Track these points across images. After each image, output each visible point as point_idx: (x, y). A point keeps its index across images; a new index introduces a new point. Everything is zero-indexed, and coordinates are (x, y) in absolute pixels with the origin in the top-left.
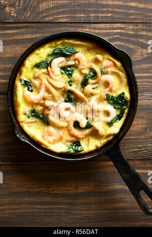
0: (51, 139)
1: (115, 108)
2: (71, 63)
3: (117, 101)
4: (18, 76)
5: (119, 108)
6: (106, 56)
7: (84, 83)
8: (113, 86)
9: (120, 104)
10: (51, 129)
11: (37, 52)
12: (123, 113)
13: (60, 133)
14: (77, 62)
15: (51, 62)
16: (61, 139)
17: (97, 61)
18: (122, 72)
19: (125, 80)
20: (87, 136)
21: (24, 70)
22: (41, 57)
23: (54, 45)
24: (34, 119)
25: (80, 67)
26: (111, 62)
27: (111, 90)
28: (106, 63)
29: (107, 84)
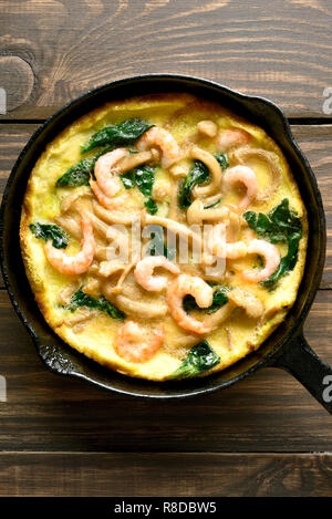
0: (136, 351)
1: (274, 242)
2: (143, 157)
3: (275, 225)
4: (23, 218)
5: (283, 241)
6: (222, 122)
7: (185, 200)
8: (256, 191)
9: (282, 229)
10: (132, 327)
11: (52, 150)
12: (297, 251)
13: (156, 332)
14: (154, 151)
15: (93, 166)
16: (160, 345)
17: (202, 139)
18: (271, 150)
19: (282, 169)
20: (222, 325)
21: (33, 200)
22: (66, 161)
23: (91, 125)
24: (86, 312)
25: (167, 162)
26: (238, 134)
27: (254, 202)
28: (227, 137)
29: (241, 189)
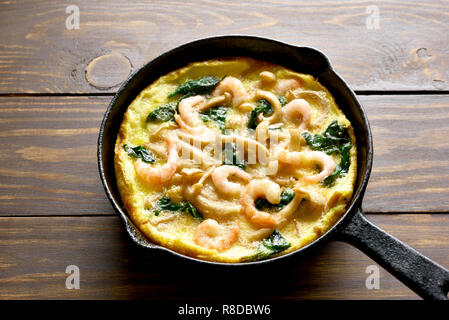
1: (329, 154)
2: (216, 98)
4: (118, 140)
5: (337, 153)
6: (280, 73)
9: (334, 142)
11: (143, 93)
12: (349, 157)
13: (232, 227)
14: (228, 94)
15: (177, 107)
16: (235, 239)
17: (267, 85)
18: (318, 89)
19: (330, 101)
20: (291, 219)
24: (170, 215)
25: (236, 101)
26: (293, 81)
27: (310, 127)
28: (283, 84)
